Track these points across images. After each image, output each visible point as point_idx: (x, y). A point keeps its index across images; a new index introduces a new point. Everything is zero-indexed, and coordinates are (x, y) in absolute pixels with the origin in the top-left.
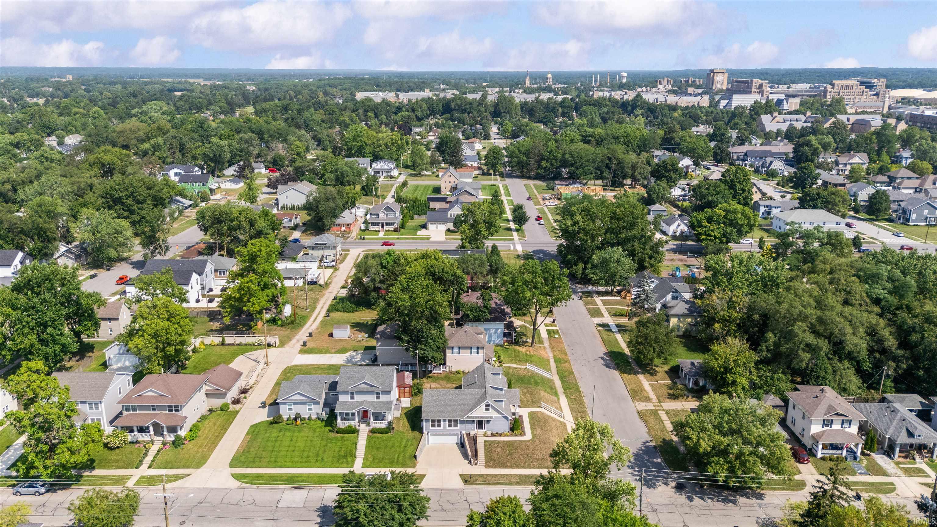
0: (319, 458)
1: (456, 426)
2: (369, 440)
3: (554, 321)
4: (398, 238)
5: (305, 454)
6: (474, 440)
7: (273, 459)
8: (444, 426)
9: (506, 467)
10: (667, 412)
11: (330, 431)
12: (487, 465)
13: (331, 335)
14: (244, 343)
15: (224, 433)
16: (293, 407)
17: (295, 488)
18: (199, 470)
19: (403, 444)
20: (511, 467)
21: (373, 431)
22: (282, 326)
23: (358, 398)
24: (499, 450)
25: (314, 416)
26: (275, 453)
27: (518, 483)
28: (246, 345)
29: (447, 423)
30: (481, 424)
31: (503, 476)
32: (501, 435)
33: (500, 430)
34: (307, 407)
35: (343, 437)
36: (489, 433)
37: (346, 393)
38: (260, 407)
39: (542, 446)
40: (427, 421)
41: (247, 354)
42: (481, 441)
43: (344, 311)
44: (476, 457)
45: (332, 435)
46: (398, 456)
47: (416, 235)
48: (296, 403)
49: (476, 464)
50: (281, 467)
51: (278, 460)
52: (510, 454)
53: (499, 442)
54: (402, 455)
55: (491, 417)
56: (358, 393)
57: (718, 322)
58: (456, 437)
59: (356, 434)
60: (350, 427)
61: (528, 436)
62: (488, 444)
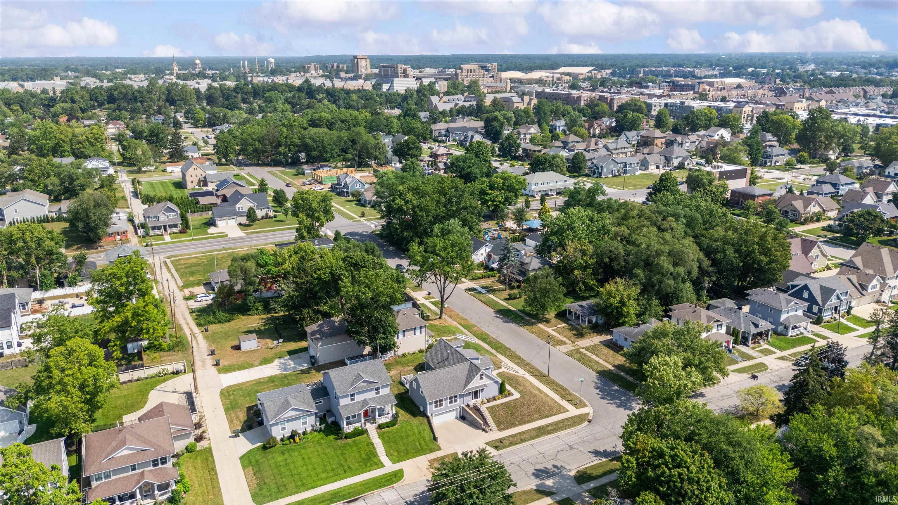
0: (346, 468)
1: (455, 401)
2: (381, 436)
3: (429, 294)
4: (192, 240)
5: (329, 468)
6: (477, 409)
7: (299, 483)
8: (446, 404)
9: (516, 426)
10: (587, 349)
11: (336, 439)
12: (500, 429)
13: (237, 348)
14: (143, 376)
16: (287, 425)
17: (348, 502)
19: (416, 431)
20: (520, 424)
21: (380, 427)
22: (169, 350)
23: (359, 398)
24: (502, 413)
25: (309, 429)
26: (296, 477)
27: (538, 436)
28: (146, 378)
29: (448, 401)
30: (476, 394)
31: (520, 434)
32: (494, 399)
33: (491, 396)
34: (301, 421)
35: (354, 441)
36: (486, 400)
37: (346, 396)
38: (231, 437)
39: (532, 399)
40: (431, 403)
41: (158, 387)
42: (484, 409)
43: (220, 322)
44: (486, 423)
45: (341, 442)
46: (420, 444)
47: (208, 234)
48: (290, 420)
49: (491, 430)
50: (313, 488)
51: (305, 481)
52: (513, 414)
53: (497, 406)
54: (422, 442)
55: (485, 385)
56: (358, 393)
58: (454, 412)
59: (365, 435)
60: (356, 429)
61: (515, 395)
62: (491, 409)
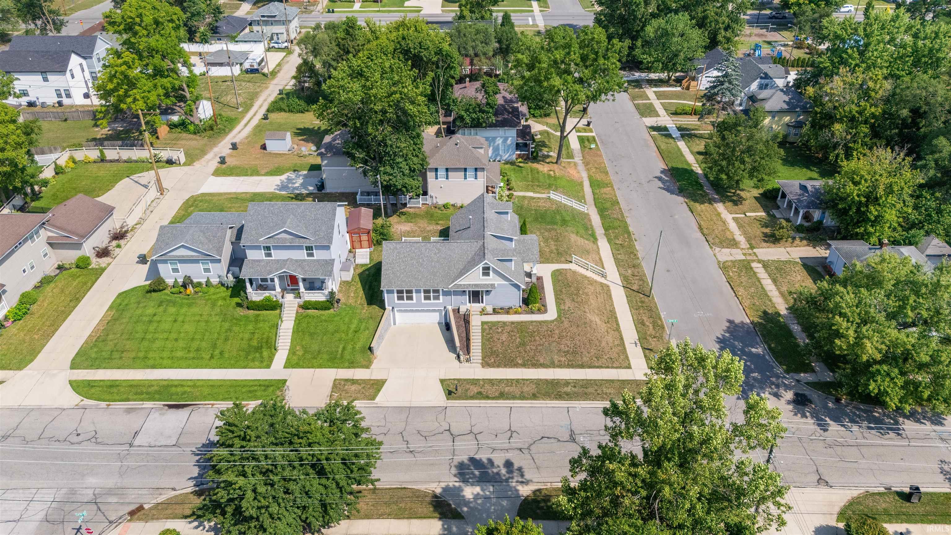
0: (217, 352)
1: (437, 298)
2: (299, 321)
3: (589, 124)
4: (378, 11)
5: (195, 345)
6: (466, 320)
7: (141, 355)
8: (418, 299)
9: (516, 365)
10: (766, 265)
11: (239, 305)
12: (486, 364)
13: (264, 147)
14: (134, 158)
15: (74, 307)
16: (179, 266)
17: (170, 407)
18: (20, 373)
19: (353, 327)
20: (524, 365)
21: (306, 306)
22: (195, 133)
23: (277, 255)
24: (504, 337)
25: (215, 281)
26: (145, 344)
27: (534, 397)
28: (136, 161)
29: (422, 294)
30: (476, 296)
31: (510, 382)
32: (508, 311)
33: (506, 305)
34: (201, 266)
35: (258, 315)
36: (490, 309)
37: (257, 248)
38: (137, 262)
39: (574, 329)
40: (390, 292)
41: (134, 177)
42: (476, 322)
44: (467, 348)
45: (241, 312)
46: (344, 349)
47: (403, 7)
48: (184, 261)
49: (468, 360)
50: (153, 367)
51: (151, 355)
52: (523, 344)
53: (504, 323)
54: (350, 347)
55: (493, 286)
56: (276, 248)
57: (841, 121)
58: (437, 314)
59: (278, 311)
60: (268, 300)
61: (551, 314)
62: (487, 327)
